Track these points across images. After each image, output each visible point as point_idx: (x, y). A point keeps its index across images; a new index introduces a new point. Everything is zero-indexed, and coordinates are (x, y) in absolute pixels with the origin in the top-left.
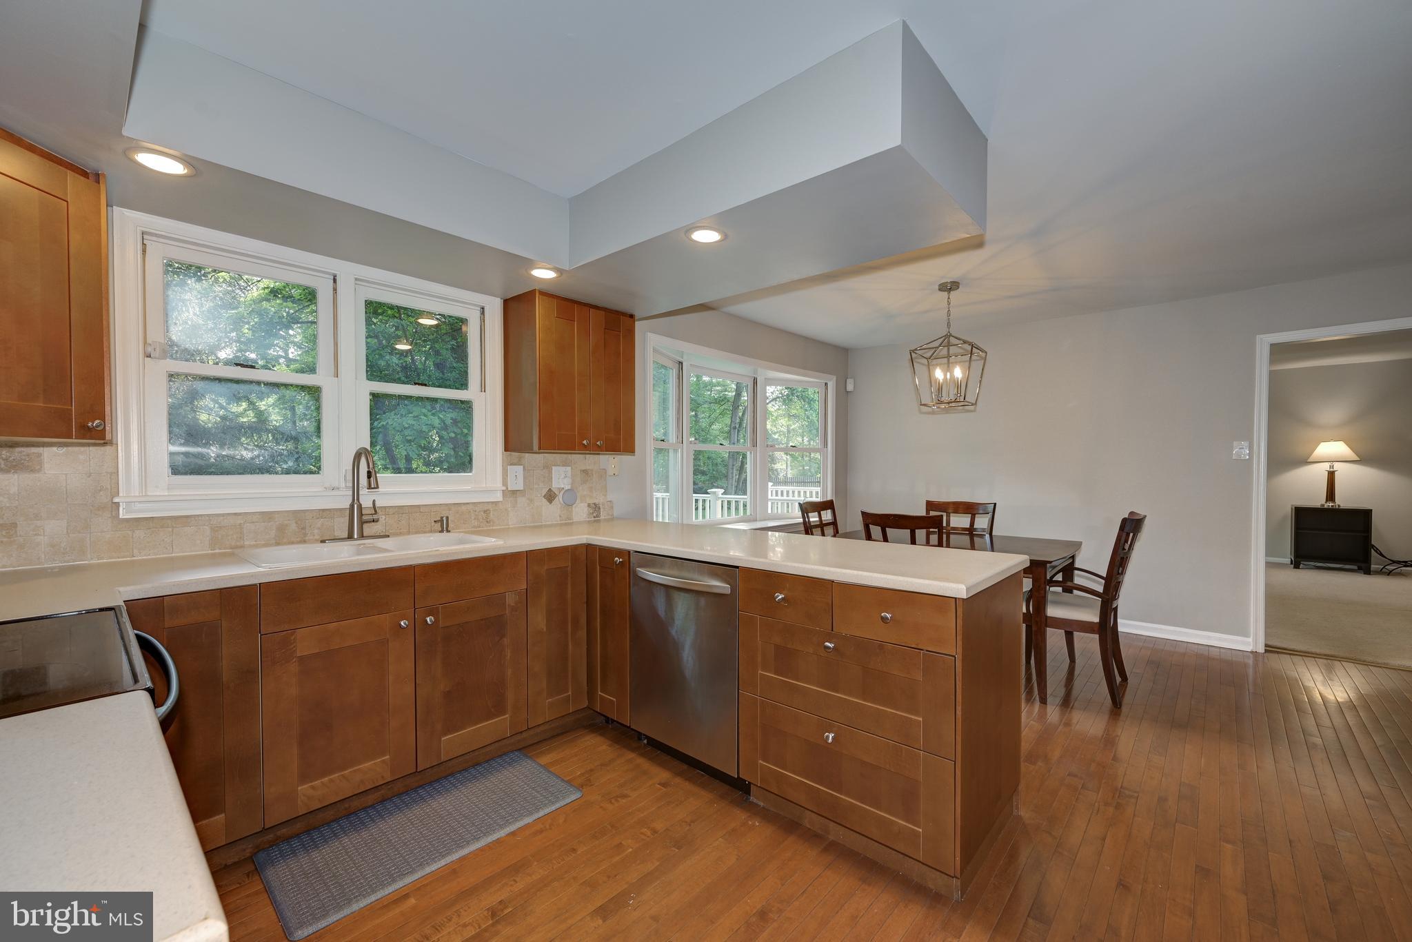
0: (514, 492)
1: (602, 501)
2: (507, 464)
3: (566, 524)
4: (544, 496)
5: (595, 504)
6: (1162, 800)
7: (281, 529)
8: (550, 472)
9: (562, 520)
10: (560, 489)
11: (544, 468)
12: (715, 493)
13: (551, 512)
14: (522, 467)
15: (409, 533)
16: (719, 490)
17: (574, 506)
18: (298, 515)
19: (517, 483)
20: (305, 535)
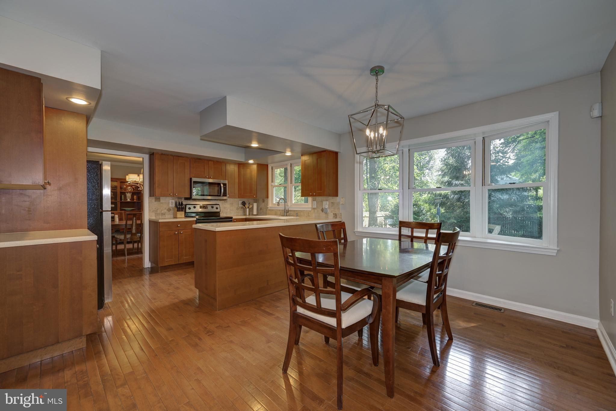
0: (314, 208)
1: (338, 213)
2: (312, 201)
4: (321, 210)
5: (335, 214)
6: (200, 339)
8: (323, 203)
10: (325, 208)
11: (321, 201)
14: (316, 201)
17: (329, 213)
19: (315, 205)
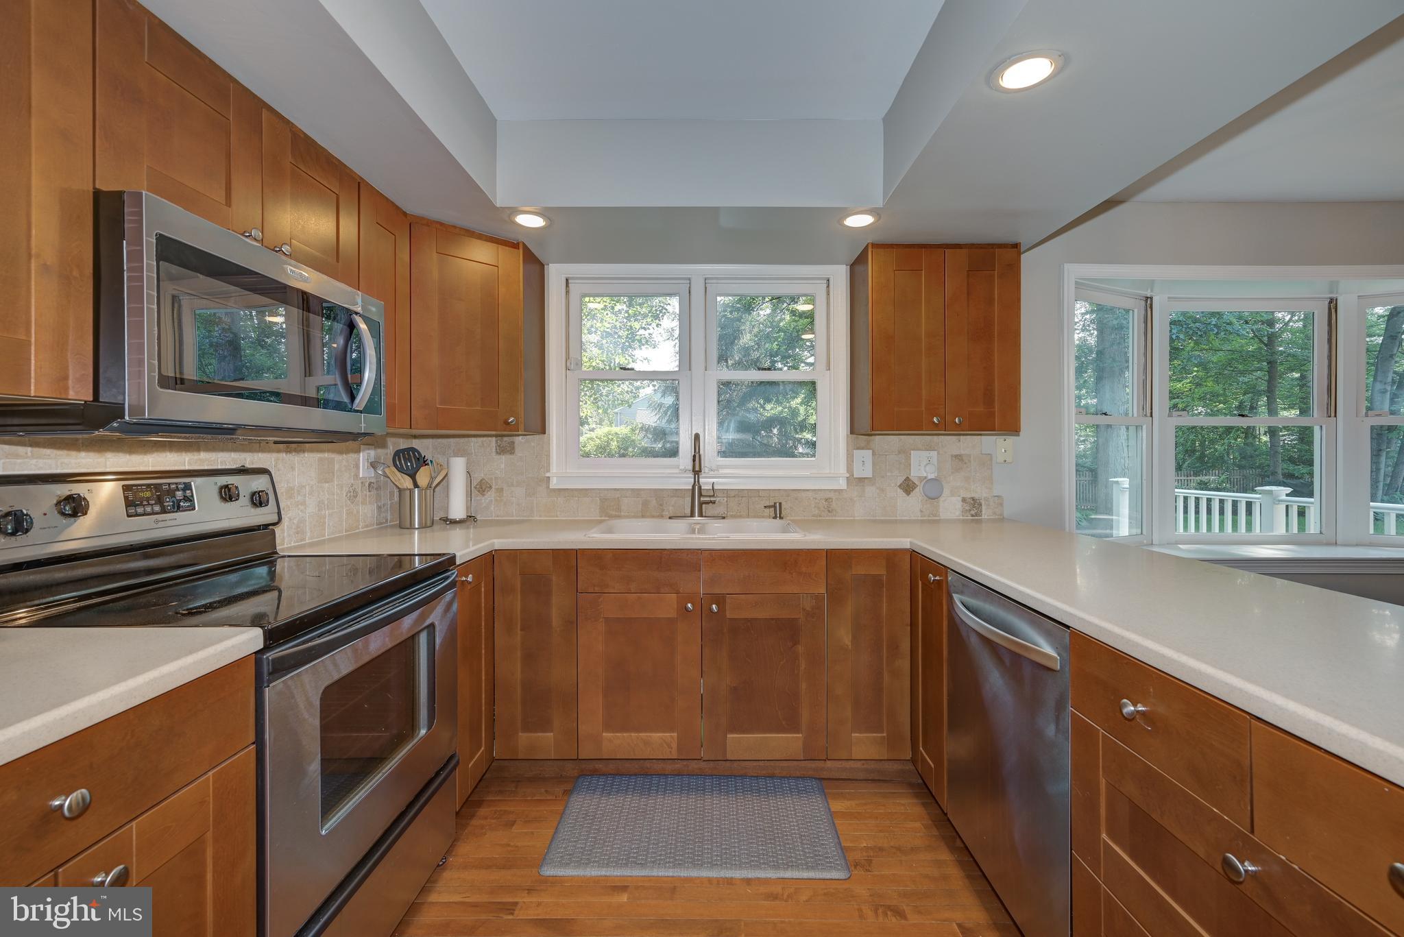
0: (861, 480)
1: (985, 495)
2: (852, 447)
3: (929, 522)
4: (900, 486)
5: (973, 499)
7: (645, 504)
8: (908, 458)
9: (925, 516)
10: (921, 479)
11: (899, 453)
12: (1270, 492)
13: (911, 505)
14: (871, 451)
15: (748, 516)
16: (1282, 488)
17: (942, 499)
18: (657, 493)
19: (864, 468)
20: (663, 510)
